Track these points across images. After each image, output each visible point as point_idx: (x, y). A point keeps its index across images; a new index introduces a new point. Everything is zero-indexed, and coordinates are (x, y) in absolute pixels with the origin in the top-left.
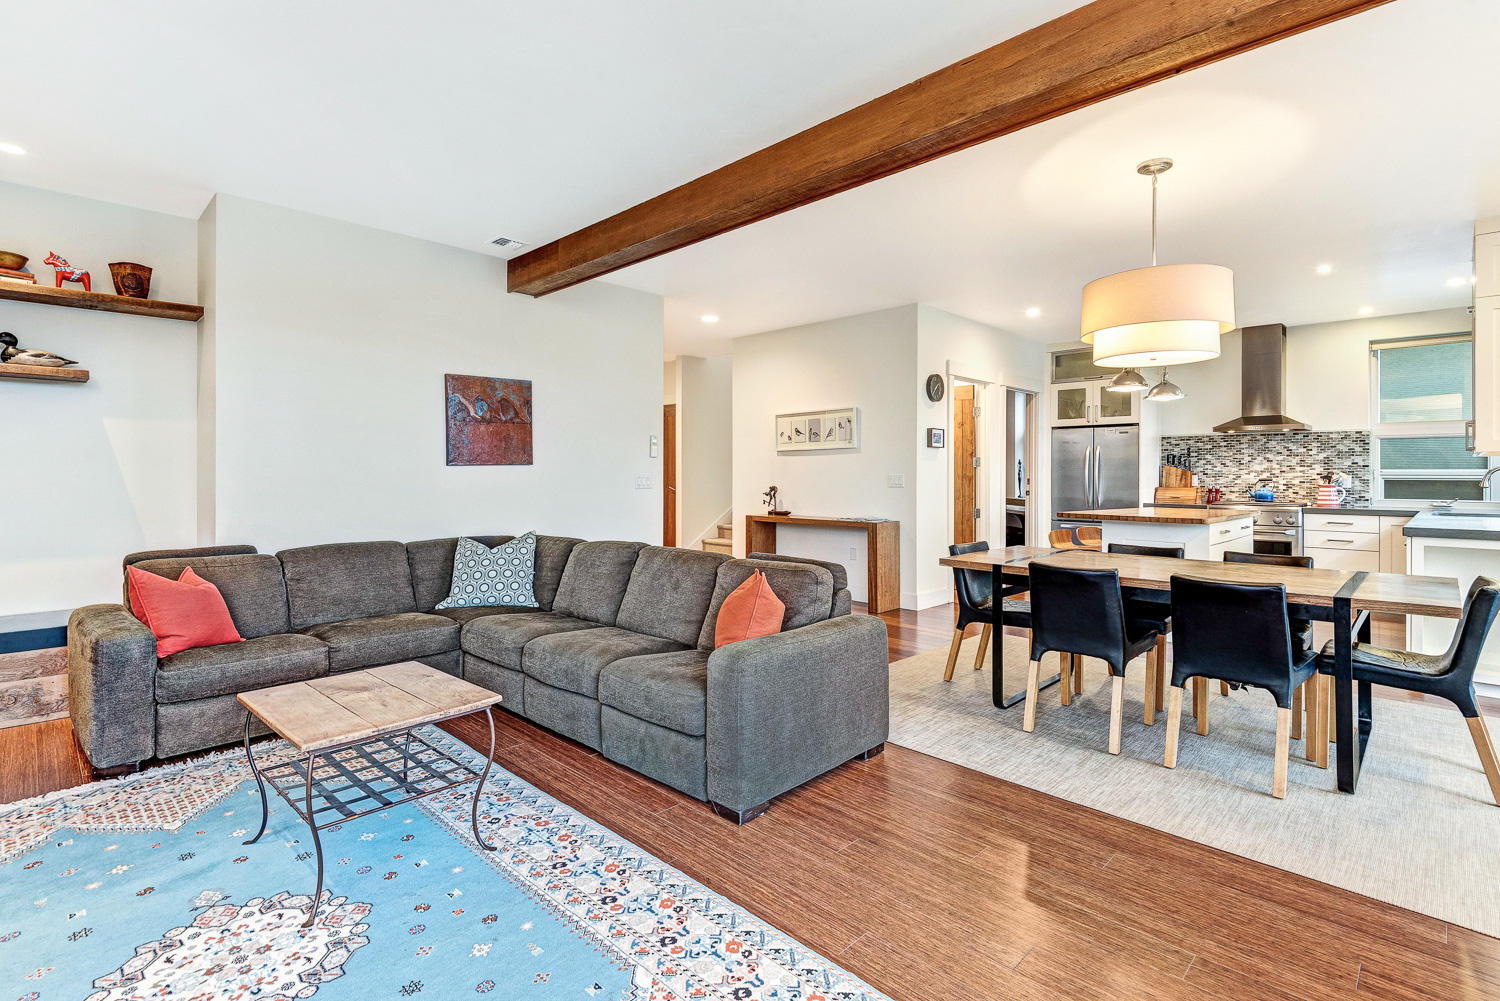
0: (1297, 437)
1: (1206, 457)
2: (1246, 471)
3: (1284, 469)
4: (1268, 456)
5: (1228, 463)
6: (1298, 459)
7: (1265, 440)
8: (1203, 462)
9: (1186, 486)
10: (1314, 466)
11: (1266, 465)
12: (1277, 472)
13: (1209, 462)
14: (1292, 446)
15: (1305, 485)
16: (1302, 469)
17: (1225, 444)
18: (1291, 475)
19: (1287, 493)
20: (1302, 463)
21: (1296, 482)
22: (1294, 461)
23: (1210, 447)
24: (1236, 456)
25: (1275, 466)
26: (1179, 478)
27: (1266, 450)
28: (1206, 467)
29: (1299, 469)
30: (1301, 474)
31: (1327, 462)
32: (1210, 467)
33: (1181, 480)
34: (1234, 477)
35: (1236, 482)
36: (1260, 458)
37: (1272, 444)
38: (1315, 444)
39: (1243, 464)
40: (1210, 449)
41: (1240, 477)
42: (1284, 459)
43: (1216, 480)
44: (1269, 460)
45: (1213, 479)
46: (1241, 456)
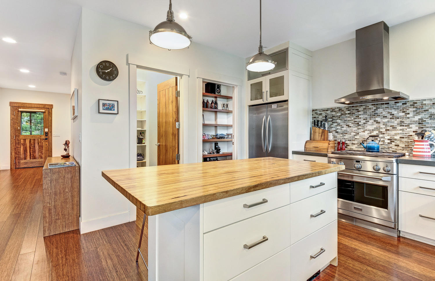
0: (397, 105)
1: (338, 121)
2: (362, 130)
3: (388, 128)
4: (377, 119)
5: (351, 125)
6: (398, 120)
7: (375, 108)
8: (336, 124)
9: (324, 140)
10: (411, 126)
11: (376, 125)
12: (383, 130)
13: (339, 124)
14: (394, 112)
15: (404, 140)
16: (401, 128)
17: (349, 112)
18: (393, 132)
19: (391, 145)
20: (401, 124)
21: (397, 137)
22: (396, 122)
23: (339, 114)
24: (356, 120)
25: (382, 126)
26: (320, 135)
27: (375, 115)
28: (338, 127)
29: (399, 128)
30: (401, 132)
31: (421, 122)
32: (339, 127)
33: (321, 136)
34: (354, 134)
35: (356, 137)
36: (371, 121)
37: (380, 111)
38: (411, 109)
39: (360, 125)
40: (339, 116)
41: (358, 134)
42: (388, 121)
43: (343, 136)
44: (378, 122)
45: (341, 135)
46: (359, 120)
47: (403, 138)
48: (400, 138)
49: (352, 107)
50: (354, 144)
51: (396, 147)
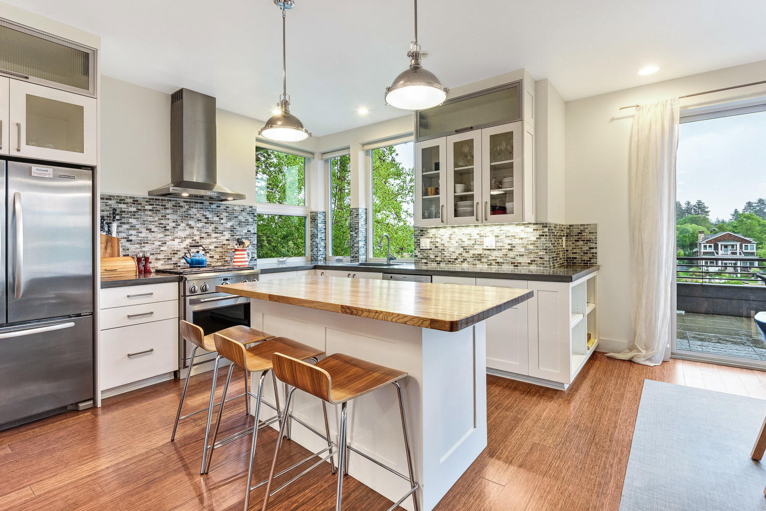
1: (131, 220)
2: (170, 237)
3: (203, 235)
4: (190, 222)
5: (153, 227)
6: (213, 226)
8: (126, 226)
9: (112, 256)
10: (224, 233)
11: (188, 231)
12: (197, 238)
13: (133, 227)
14: (209, 216)
15: (219, 250)
16: (216, 235)
17: (150, 207)
18: (208, 241)
20: (216, 230)
21: (212, 247)
22: (210, 228)
23: (133, 209)
24: (162, 222)
25: (196, 233)
26: (103, 246)
27: (187, 217)
28: (131, 232)
29: (214, 235)
30: (215, 240)
31: (232, 229)
32: (133, 232)
34: (160, 243)
35: (162, 248)
36: (183, 225)
37: (193, 211)
38: (225, 214)
39: (168, 230)
40: (134, 212)
41: (165, 243)
42: (203, 227)
43: (141, 247)
44: (192, 228)
45: (138, 246)
46: (167, 222)
47: (217, 247)
48: (215, 247)
49: (156, 199)
50: (159, 259)
51: (210, 260)
